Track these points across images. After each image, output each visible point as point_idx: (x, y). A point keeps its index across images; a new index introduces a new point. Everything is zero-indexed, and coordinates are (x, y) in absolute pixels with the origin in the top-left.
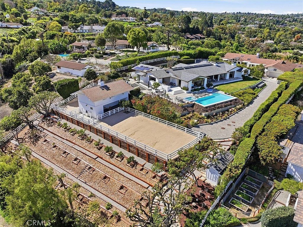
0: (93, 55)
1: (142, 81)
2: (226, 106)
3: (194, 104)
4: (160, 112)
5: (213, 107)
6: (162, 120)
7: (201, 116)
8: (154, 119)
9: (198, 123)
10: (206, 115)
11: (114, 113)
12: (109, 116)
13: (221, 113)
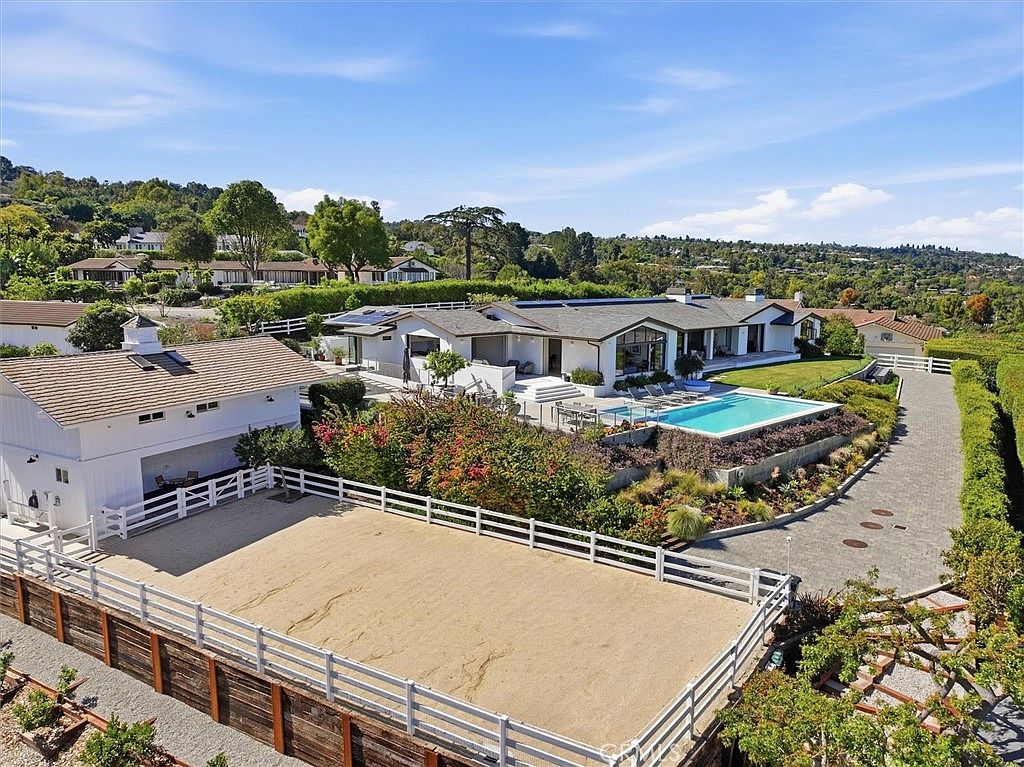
0: (156, 296)
1: (373, 363)
2: (811, 438)
3: (656, 431)
4: (484, 471)
5: (759, 442)
6: (499, 520)
7: (711, 487)
8: (446, 518)
9: (711, 525)
10: (734, 480)
11: (212, 501)
12: (175, 519)
13: (801, 471)
